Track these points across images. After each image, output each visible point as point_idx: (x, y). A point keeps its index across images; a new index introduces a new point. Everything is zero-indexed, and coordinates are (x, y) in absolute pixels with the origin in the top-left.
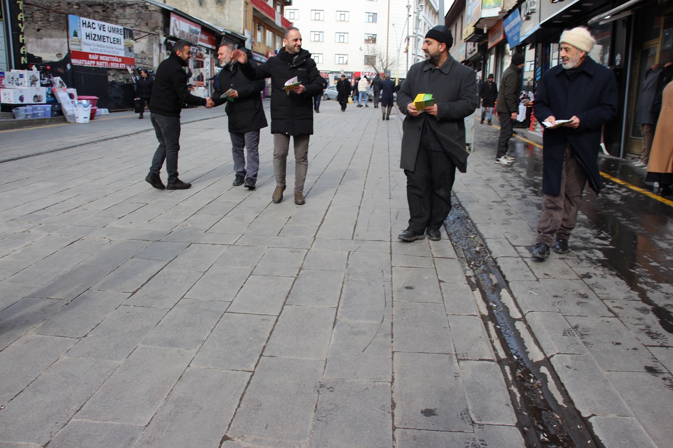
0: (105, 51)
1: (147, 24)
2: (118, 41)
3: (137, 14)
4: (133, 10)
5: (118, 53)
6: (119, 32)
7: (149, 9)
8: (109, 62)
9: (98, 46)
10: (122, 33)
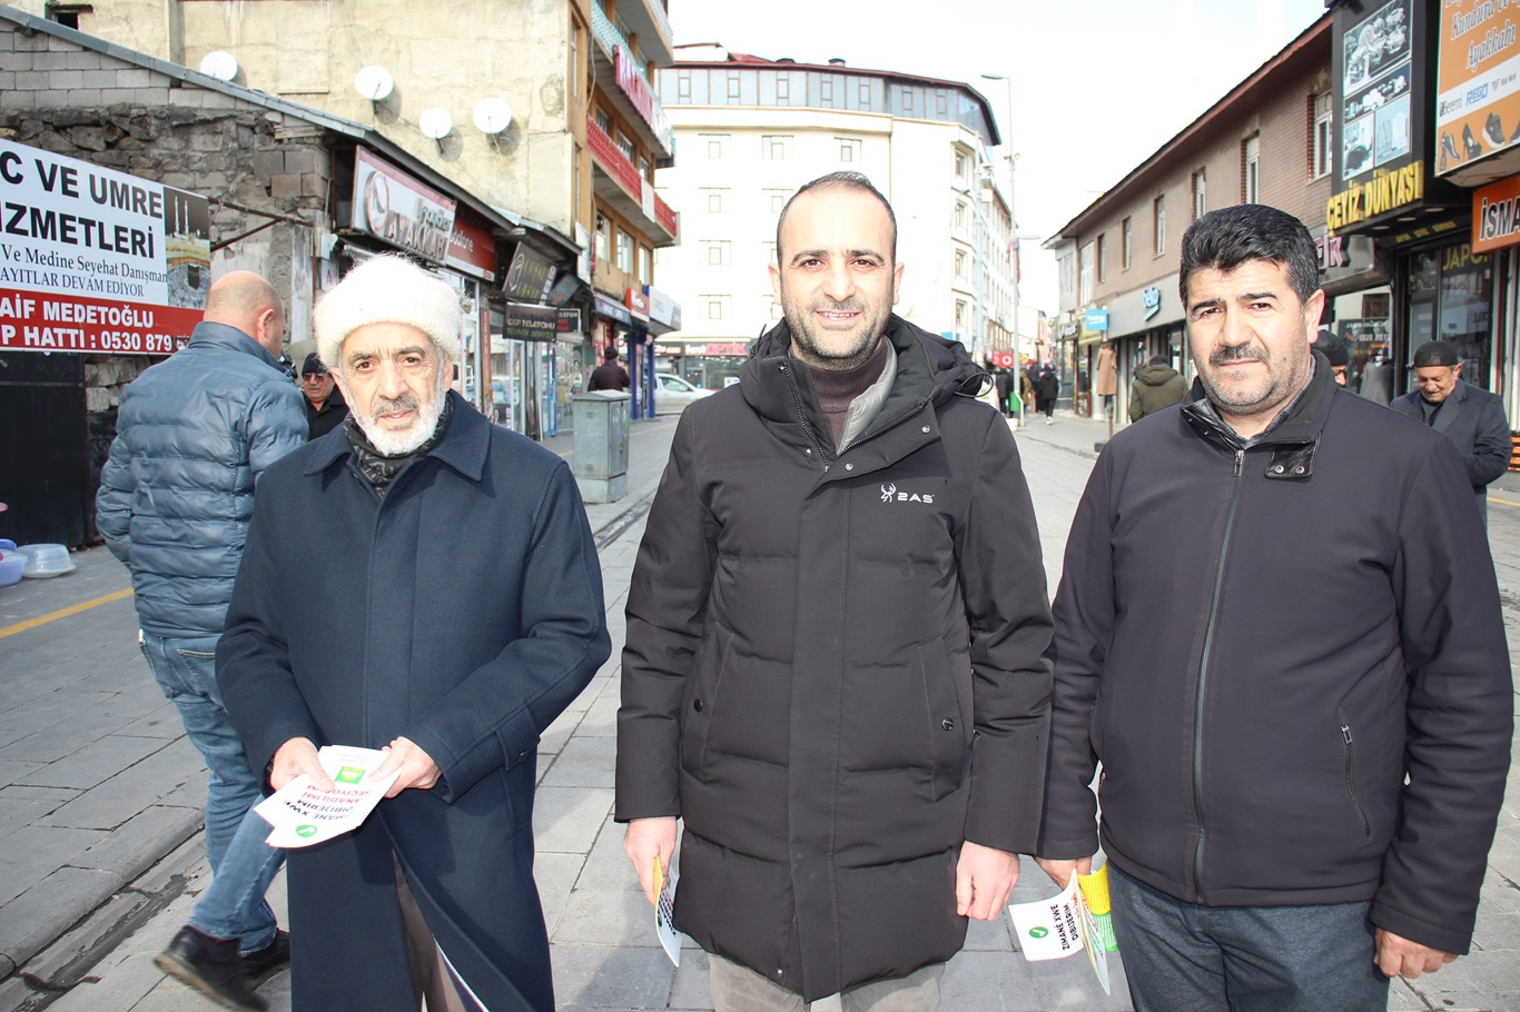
0: (72, 281)
1: (268, 189)
2: (141, 243)
3: (232, 154)
4: (220, 139)
5: (139, 291)
6: (147, 204)
7: (278, 136)
8: (93, 330)
9: (34, 257)
10: (161, 210)
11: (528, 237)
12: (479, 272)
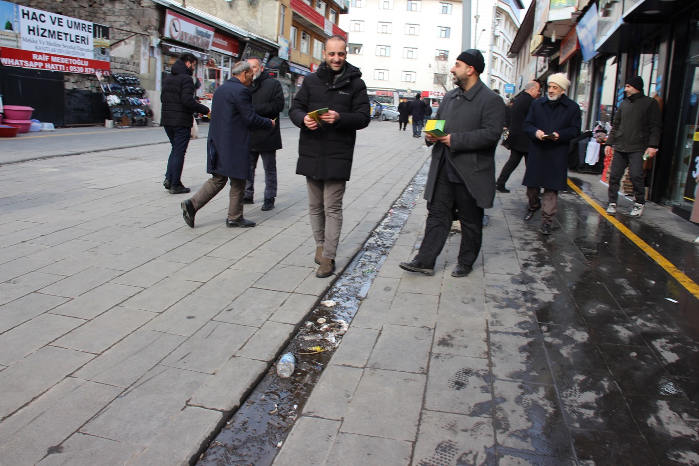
0: (61, 51)
1: (139, 23)
2: (83, 40)
3: (128, 10)
4: (124, 5)
5: (83, 55)
6: (87, 29)
7: (142, 5)
8: (66, 65)
9: (49, 43)
10: (92, 30)
11: (252, 41)
12: (230, 53)
